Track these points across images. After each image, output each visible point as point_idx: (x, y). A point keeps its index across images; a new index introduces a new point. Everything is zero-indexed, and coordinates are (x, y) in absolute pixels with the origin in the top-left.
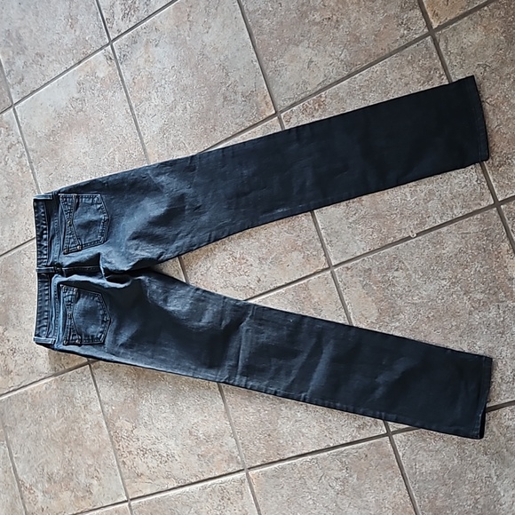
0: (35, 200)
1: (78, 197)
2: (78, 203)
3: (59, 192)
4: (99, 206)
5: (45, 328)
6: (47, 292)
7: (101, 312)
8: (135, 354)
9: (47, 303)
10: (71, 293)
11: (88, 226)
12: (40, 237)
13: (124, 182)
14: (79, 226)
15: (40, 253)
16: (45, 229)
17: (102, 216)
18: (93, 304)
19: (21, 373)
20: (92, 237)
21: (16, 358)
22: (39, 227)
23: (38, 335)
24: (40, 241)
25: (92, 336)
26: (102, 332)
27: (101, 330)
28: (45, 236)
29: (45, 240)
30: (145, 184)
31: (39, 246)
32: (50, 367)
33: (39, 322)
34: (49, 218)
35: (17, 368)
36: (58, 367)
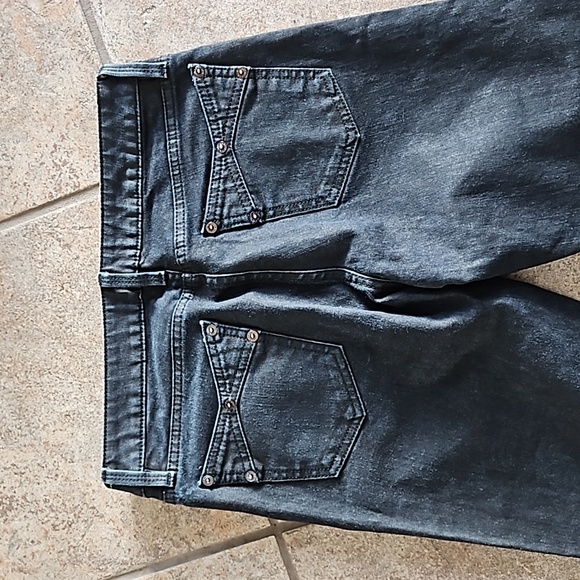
0: (104, 80)
1: (253, 75)
2: (255, 91)
3: (190, 58)
4: (328, 101)
5: (133, 442)
6: (134, 341)
7: (338, 396)
8: (446, 507)
9: (135, 371)
10: (237, 342)
11: (290, 157)
12: (112, 188)
13: (421, 35)
14: (257, 157)
15: (110, 231)
16: (134, 165)
17: (339, 130)
18: (313, 374)
19: (31, 564)
20: (299, 189)
21: (16, 524)
22: (112, 158)
23: (116, 464)
24: (113, 197)
25: (304, 463)
26: (335, 450)
27: (332, 443)
28: (129, 184)
29: (132, 194)
30: (502, 39)
31: (110, 210)
32: (136, 545)
33: (113, 425)
34: (148, 131)
35: (20, 553)
36: (165, 546)
